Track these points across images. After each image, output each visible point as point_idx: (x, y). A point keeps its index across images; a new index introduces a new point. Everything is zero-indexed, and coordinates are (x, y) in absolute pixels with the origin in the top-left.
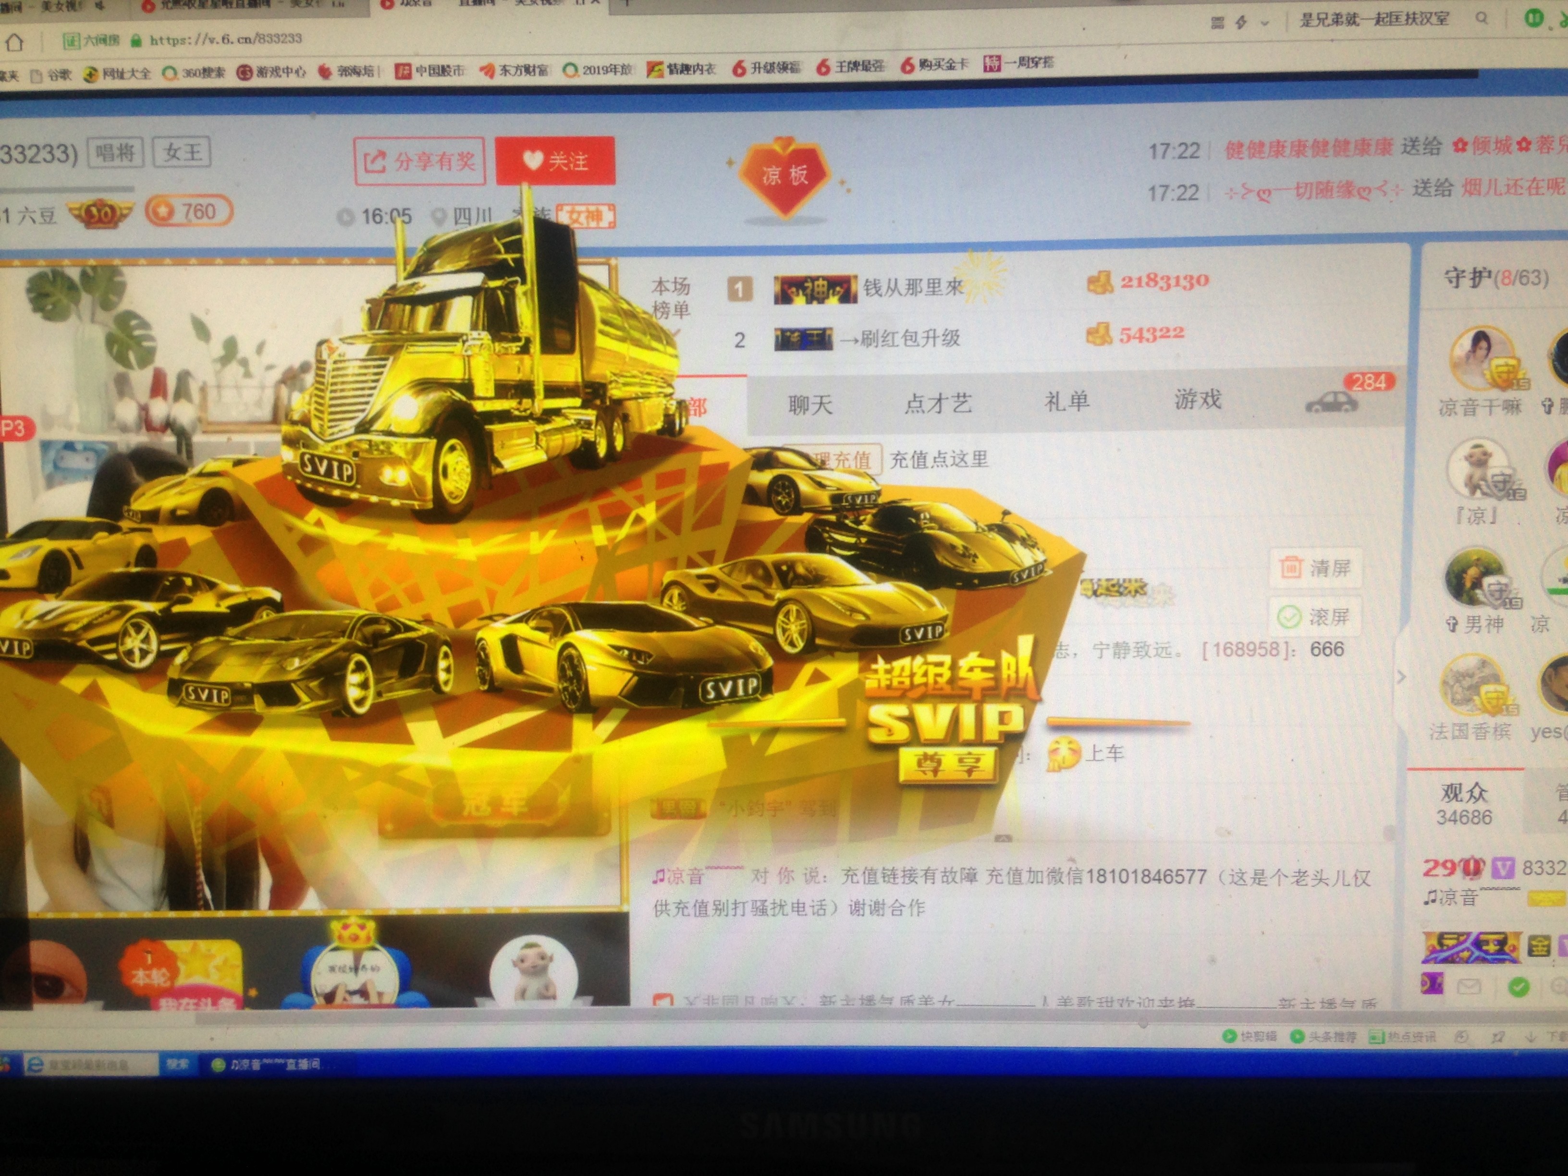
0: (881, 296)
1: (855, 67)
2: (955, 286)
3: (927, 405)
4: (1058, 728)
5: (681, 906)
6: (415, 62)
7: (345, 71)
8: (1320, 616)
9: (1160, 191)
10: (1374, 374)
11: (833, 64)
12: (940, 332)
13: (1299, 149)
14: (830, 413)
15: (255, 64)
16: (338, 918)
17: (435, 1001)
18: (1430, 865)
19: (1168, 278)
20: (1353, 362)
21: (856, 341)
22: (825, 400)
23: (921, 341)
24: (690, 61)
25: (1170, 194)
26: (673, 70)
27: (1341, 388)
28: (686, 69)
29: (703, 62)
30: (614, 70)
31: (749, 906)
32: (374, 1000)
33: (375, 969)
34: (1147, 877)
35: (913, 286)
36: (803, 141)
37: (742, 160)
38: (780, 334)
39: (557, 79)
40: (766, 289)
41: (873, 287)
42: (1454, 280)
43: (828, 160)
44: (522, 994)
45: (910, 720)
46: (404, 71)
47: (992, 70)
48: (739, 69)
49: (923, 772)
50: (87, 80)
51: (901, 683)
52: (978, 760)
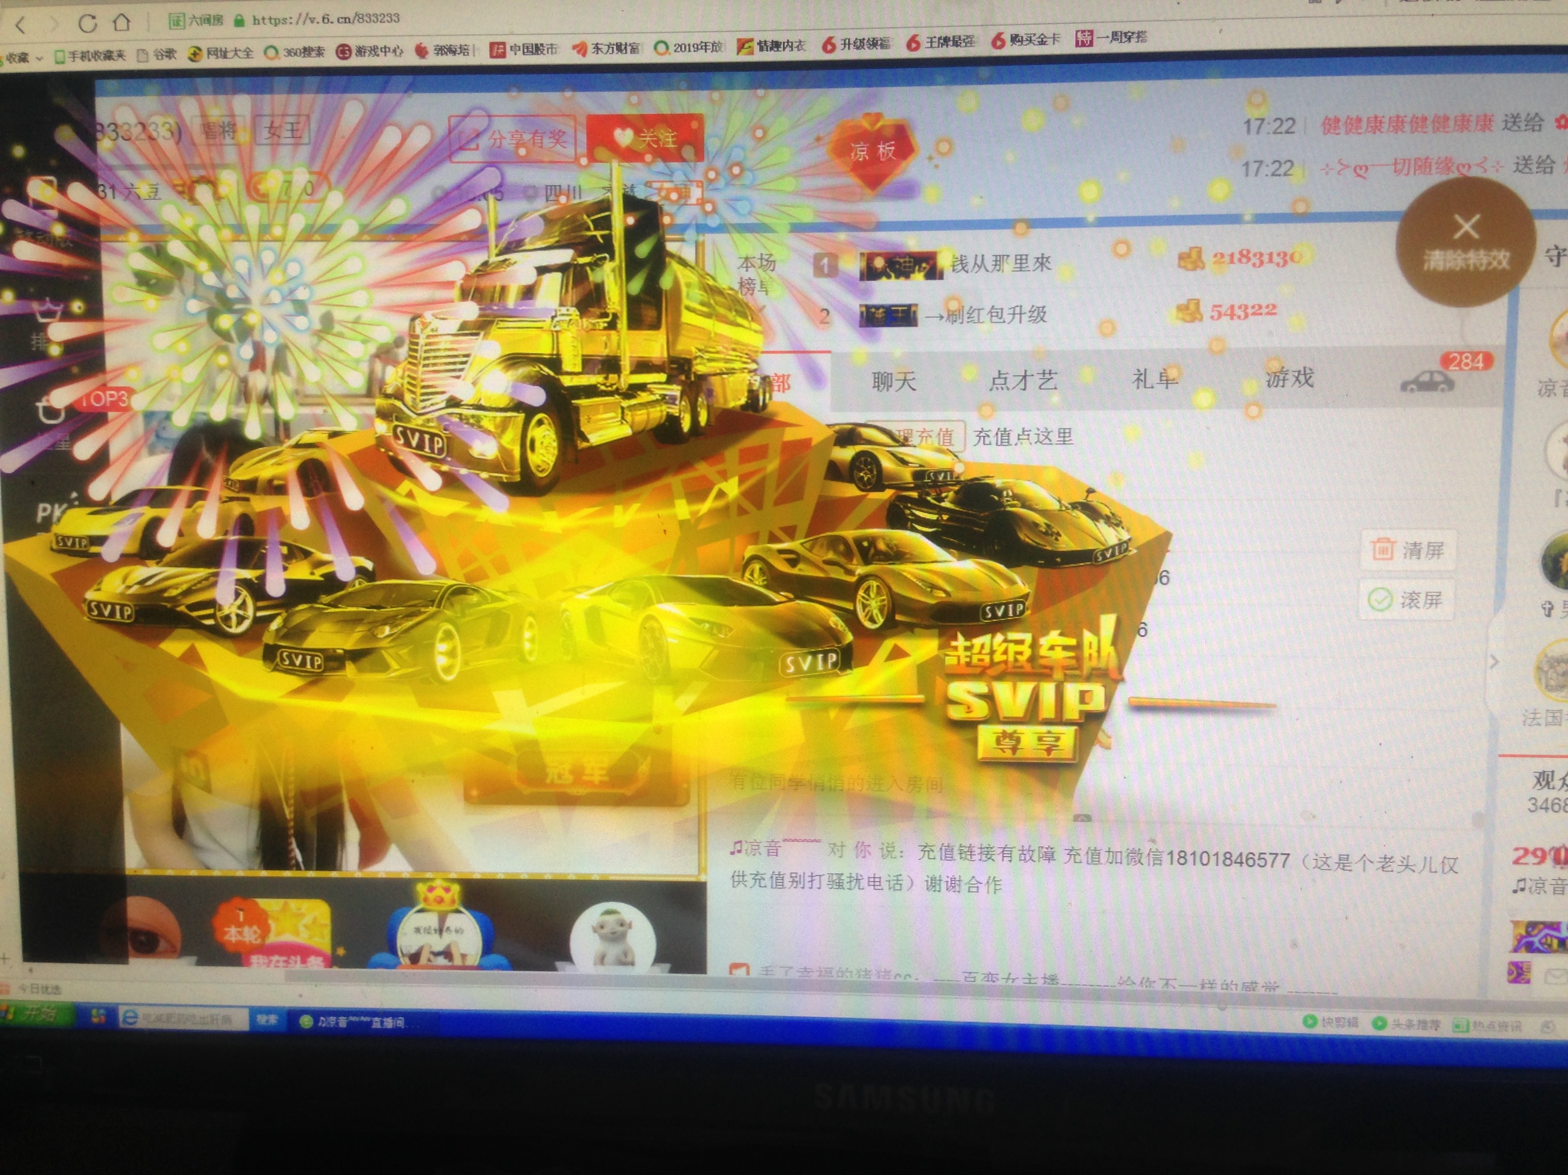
0: (967, 272)
1: (945, 41)
2: (1043, 262)
3: (1012, 382)
4: (1140, 708)
5: (758, 878)
6: (510, 41)
7: (441, 50)
8: (1412, 599)
9: (1253, 167)
10: (1471, 353)
11: (923, 39)
12: (1026, 308)
13: (1398, 124)
14: (914, 390)
15: (353, 43)
16: (425, 880)
17: (517, 964)
18: (1521, 852)
19: (1261, 255)
20: (1451, 342)
21: (942, 317)
22: (909, 377)
23: (1007, 317)
24: (780, 38)
25: (1264, 170)
26: (762, 46)
27: (1436, 366)
28: (776, 45)
29: (793, 37)
30: (704, 46)
31: (825, 879)
32: (458, 961)
33: (458, 931)
34: (1229, 860)
35: (1000, 262)
36: (891, 118)
37: (830, 136)
38: (865, 311)
39: (648, 56)
40: (852, 265)
41: (960, 263)
42: (1555, 259)
43: (917, 136)
44: (601, 959)
45: (989, 698)
46: (497, 48)
47: (1084, 45)
48: (829, 46)
49: (1002, 749)
50: (191, 59)
51: (980, 660)
52: (1058, 739)
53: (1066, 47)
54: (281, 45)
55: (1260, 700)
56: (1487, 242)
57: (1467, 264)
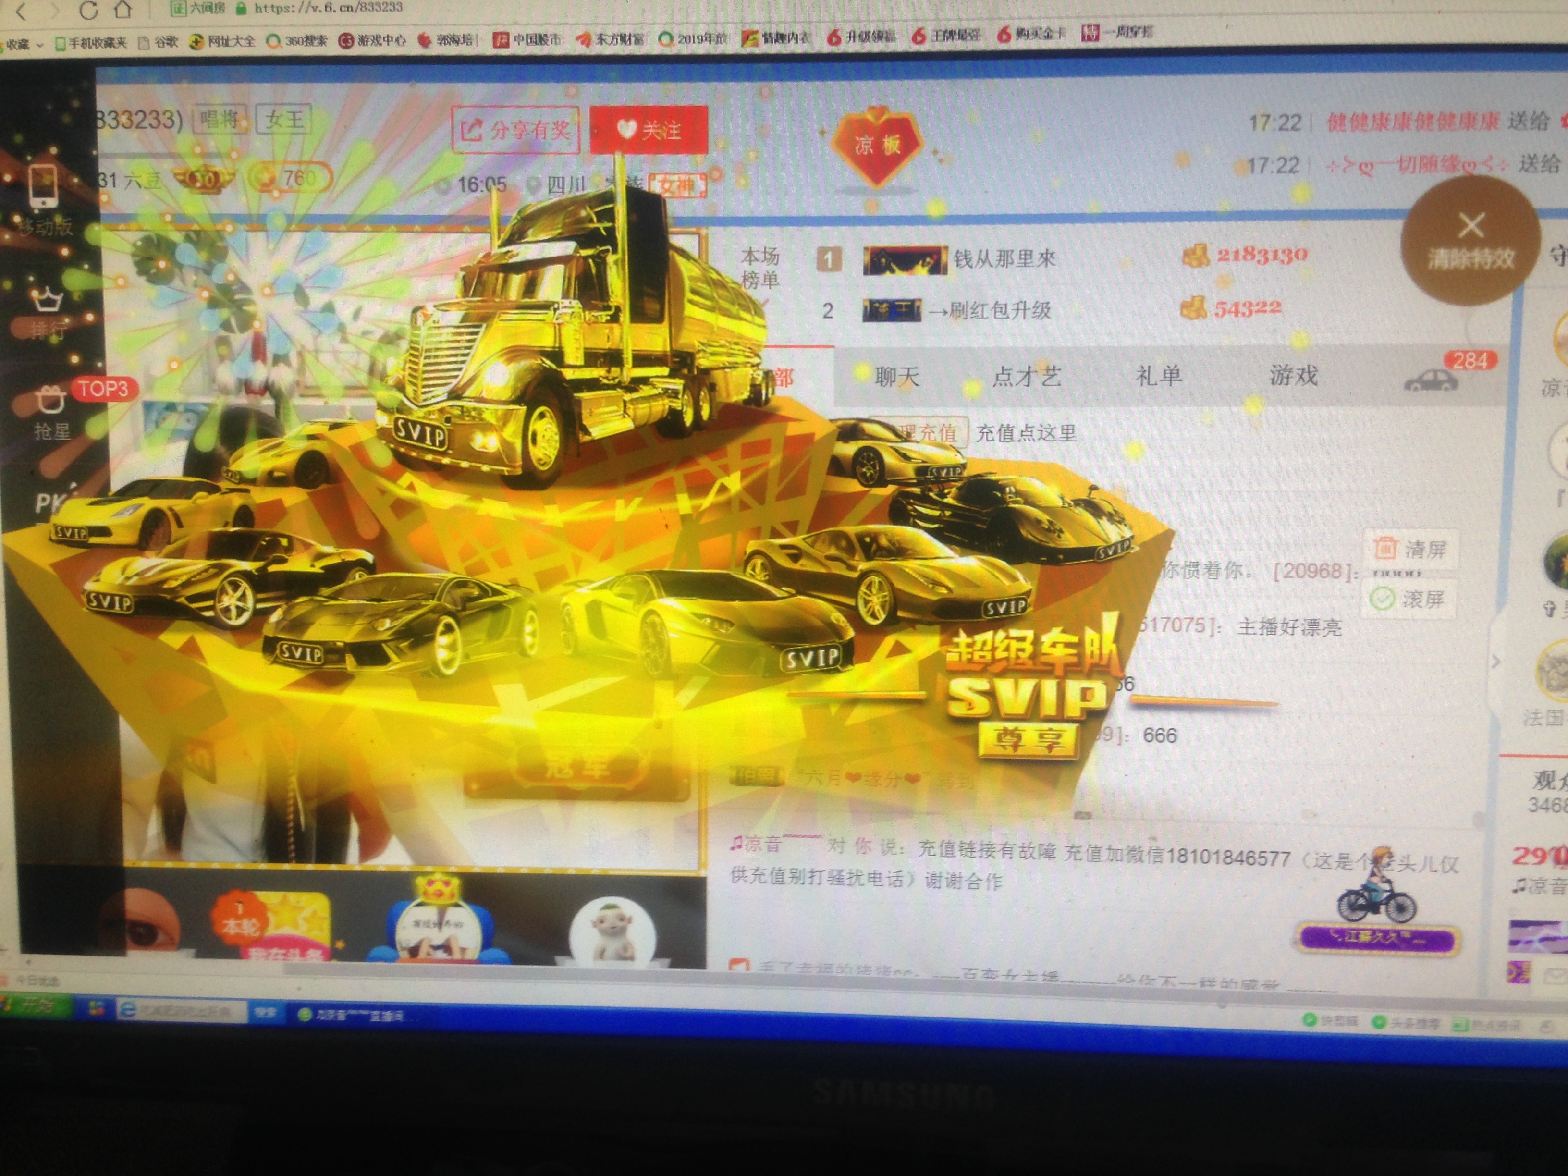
0: (971, 267)
1: (951, 34)
2: (1047, 258)
3: (1016, 377)
4: (1145, 706)
5: (758, 873)
6: (514, 31)
7: (444, 40)
8: (1414, 598)
9: (1259, 164)
10: (1475, 352)
11: (928, 33)
12: (1030, 304)
13: (1404, 121)
14: (917, 385)
15: (356, 32)
16: (424, 874)
17: (516, 958)
18: (1522, 852)
19: (1266, 252)
20: (1456, 341)
21: (945, 312)
22: (912, 372)
23: (1012, 314)
24: (786, 30)
25: (1270, 167)
26: (767, 38)
27: (1440, 364)
28: (781, 37)
29: (799, 30)
30: (709, 38)
31: (825, 875)
32: (457, 955)
33: (458, 925)
34: (1229, 858)
35: (1004, 257)
36: (896, 111)
37: (834, 128)
38: (867, 304)
39: (651, 48)
40: (856, 260)
41: (964, 258)
42: (1560, 258)
43: (922, 129)
44: (601, 954)
45: (990, 694)
46: (502, 40)
47: (1090, 39)
48: (834, 37)
49: (1003, 746)
50: (192, 47)
51: (982, 657)
52: (1059, 736)
53: (1072, 41)
54: (284, 33)
56: (1492, 240)
57: (1473, 264)
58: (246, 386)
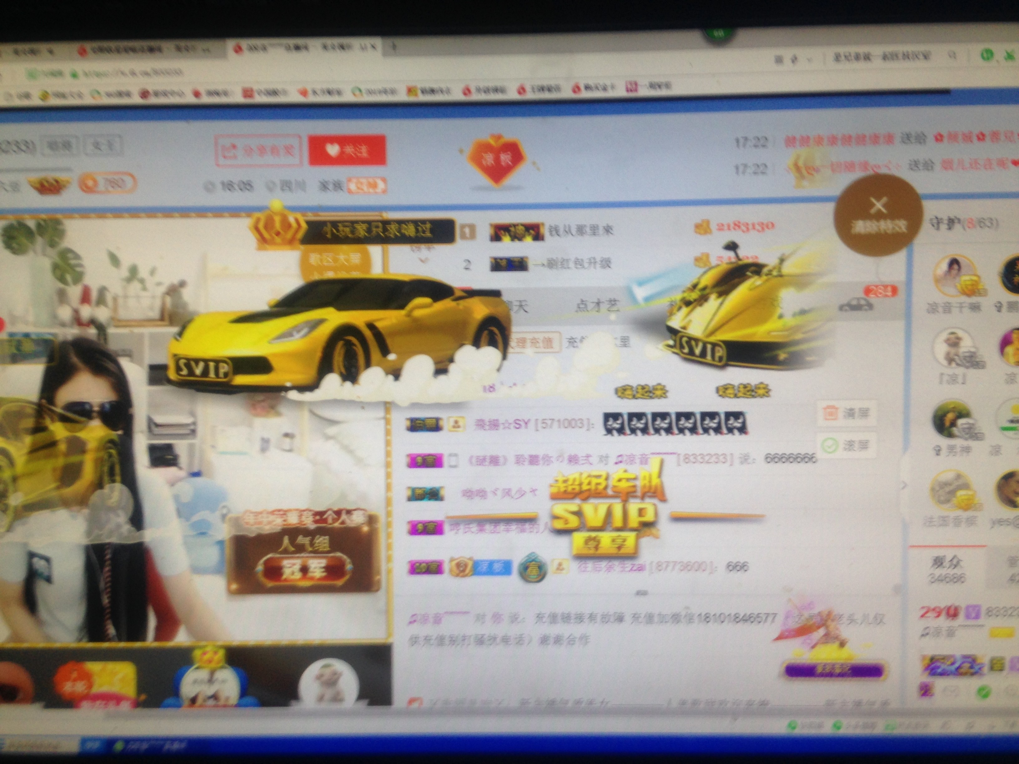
0: (560, 236)
1: (542, 89)
2: (608, 230)
3: (591, 306)
4: (678, 519)
5: (427, 639)
6: (255, 87)
7: (211, 93)
8: (850, 445)
9: (741, 169)
10: (883, 286)
11: (528, 88)
12: (598, 259)
13: (833, 140)
14: (526, 312)
15: (150, 89)
16: (200, 647)
17: (264, 703)
18: (924, 611)
19: (747, 224)
20: (870, 278)
21: (544, 265)
22: (523, 304)
23: (586, 265)
24: (435, 86)
25: (749, 171)
26: (424, 91)
27: (862, 295)
28: (432, 91)
29: (443, 86)
30: (385, 92)
31: (472, 640)
32: (222, 702)
33: (224, 681)
34: (738, 619)
35: (581, 230)
36: (508, 137)
37: (469, 149)
38: (493, 261)
39: (348, 98)
40: (485, 232)
41: (555, 230)
42: (935, 225)
43: (525, 149)
44: (321, 699)
45: (579, 514)
46: (248, 93)
47: (631, 91)
48: (467, 91)
49: (589, 548)
50: (42, 100)
51: (574, 489)
52: (624, 540)
53: (620, 92)
54: (102, 90)
55: (757, 512)
56: (892, 215)
57: (879, 229)
58: (78, 321)
